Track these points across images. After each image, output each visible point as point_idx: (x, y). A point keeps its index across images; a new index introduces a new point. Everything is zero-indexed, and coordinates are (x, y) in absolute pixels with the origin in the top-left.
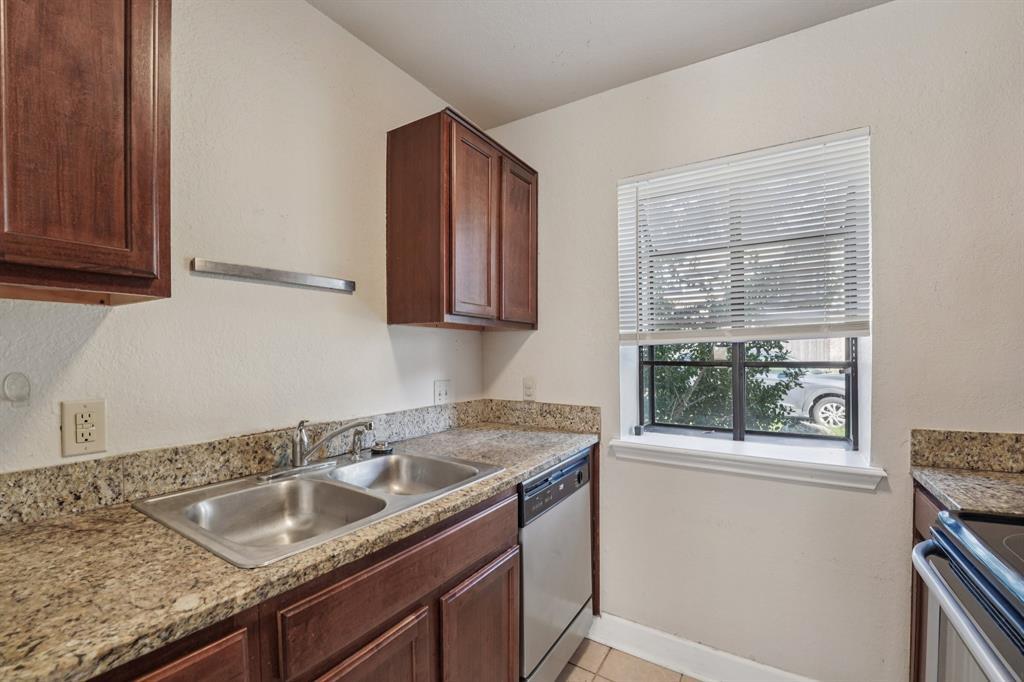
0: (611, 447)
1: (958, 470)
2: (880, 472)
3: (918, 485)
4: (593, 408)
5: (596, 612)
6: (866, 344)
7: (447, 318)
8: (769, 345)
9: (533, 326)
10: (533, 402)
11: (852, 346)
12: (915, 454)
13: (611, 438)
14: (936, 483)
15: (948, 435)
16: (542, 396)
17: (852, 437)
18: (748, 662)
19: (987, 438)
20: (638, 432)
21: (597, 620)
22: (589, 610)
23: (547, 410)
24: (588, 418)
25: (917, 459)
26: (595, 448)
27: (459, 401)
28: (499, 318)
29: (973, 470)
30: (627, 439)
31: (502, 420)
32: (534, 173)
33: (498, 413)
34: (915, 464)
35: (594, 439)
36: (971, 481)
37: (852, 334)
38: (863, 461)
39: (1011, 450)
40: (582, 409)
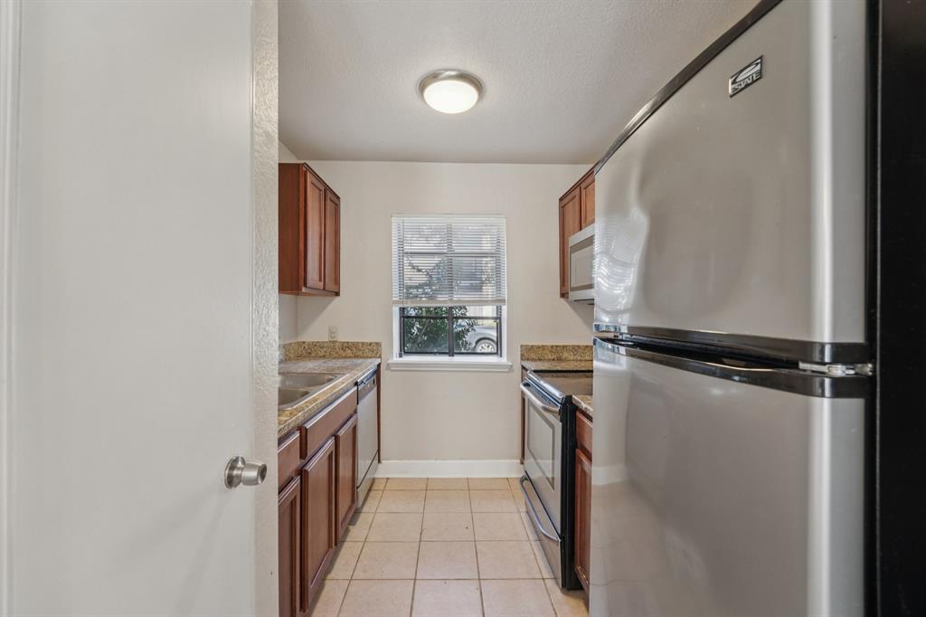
0: (388, 364)
1: (535, 360)
2: (510, 363)
3: (523, 368)
4: (376, 343)
5: (379, 461)
6: (505, 308)
7: (304, 290)
8: (461, 308)
9: (337, 294)
10: (336, 341)
11: (499, 310)
12: (522, 355)
13: (388, 359)
14: (527, 364)
15: (532, 347)
16: (343, 337)
17: (498, 353)
18: (458, 461)
19: (543, 347)
20: (401, 356)
21: (380, 465)
22: (376, 461)
23: (346, 346)
24: (374, 349)
25: (523, 358)
26: (379, 365)
27: (286, 342)
28: (324, 289)
29: (540, 360)
30: (396, 359)
31: (313, 354)
32: (338, 198)
33: (309, 351)
34: (522, 359)
35: (378, 361)
36: (538, 363)
37: (498, 304)
38: (504, 360)
39: (551, 351)
40: (370, 344)
